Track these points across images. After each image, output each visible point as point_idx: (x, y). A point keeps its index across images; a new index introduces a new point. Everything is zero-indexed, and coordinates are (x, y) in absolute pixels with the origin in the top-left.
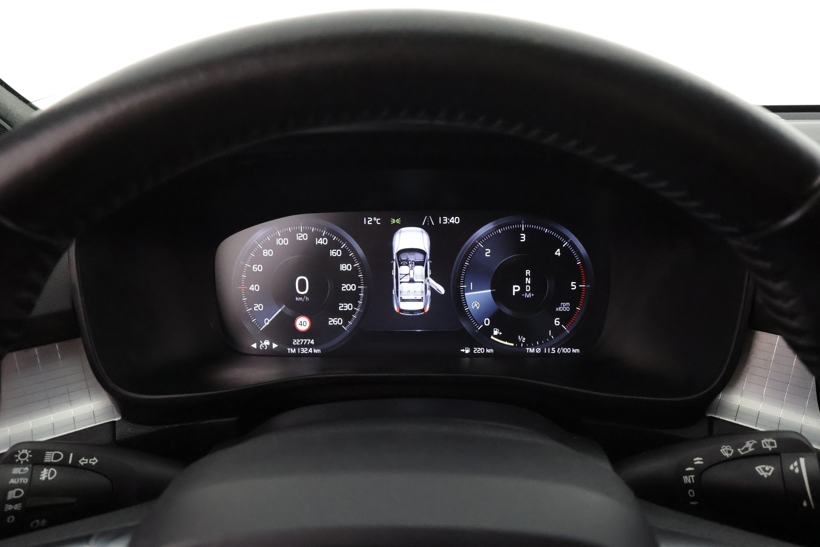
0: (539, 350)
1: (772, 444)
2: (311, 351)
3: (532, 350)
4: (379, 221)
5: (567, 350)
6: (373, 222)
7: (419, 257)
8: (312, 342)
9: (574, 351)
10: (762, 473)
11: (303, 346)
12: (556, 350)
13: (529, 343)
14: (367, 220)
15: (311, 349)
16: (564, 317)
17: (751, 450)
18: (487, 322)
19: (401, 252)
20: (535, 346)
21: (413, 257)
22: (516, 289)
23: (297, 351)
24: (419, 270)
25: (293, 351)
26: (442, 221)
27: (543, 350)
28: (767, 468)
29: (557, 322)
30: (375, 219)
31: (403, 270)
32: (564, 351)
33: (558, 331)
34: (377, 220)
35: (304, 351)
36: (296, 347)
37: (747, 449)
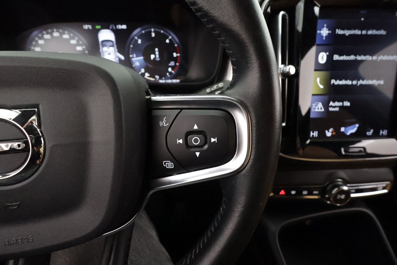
1: (222, 85)
3: (161, 82)
5: (175, 81)
6: (88, 27)
7: (111, 44)
12: (170, 81)
13: (161, 78)
14: (85, 27)
16: (173, 68)
18: (143, 71)
19: (103, 41)
21: (108, 44)
22: (152, 57)
24: (112, 49)
26: (118, 27)
27: (165, 81)
28: (219, 92)
29: (170, 70)
31: (105, 49)
32: (173, 81)
33: (170, 73)
34: (90, 27)
37: (214, 88)
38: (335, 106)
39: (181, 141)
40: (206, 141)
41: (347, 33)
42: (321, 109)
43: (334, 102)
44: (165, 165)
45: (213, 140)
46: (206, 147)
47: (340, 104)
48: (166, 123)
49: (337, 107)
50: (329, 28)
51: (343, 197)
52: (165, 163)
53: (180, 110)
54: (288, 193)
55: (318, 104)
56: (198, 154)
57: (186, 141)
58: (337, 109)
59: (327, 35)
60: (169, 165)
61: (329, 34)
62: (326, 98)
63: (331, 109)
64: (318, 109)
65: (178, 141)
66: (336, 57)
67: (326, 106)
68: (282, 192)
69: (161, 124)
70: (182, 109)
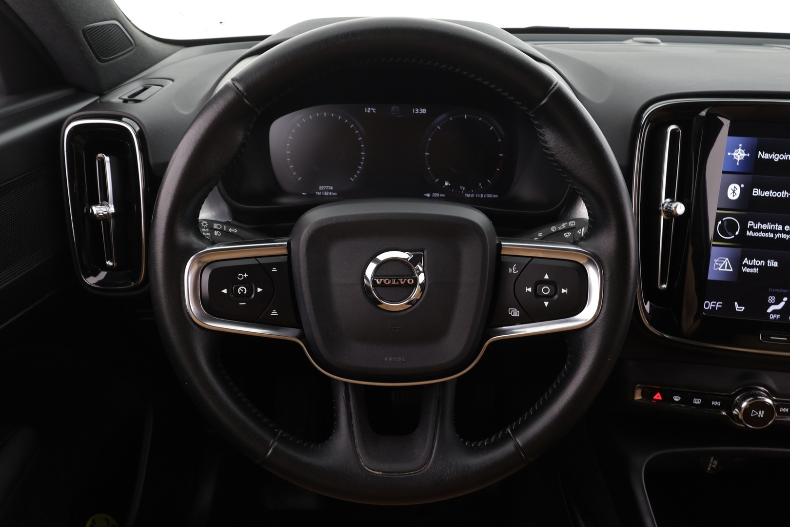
0: (473, 195)
1: (573, 223)
2: (330, 194)
3: (468, 195)
4: (375, 111)
5: (490, 195)
6: (372, 111)
8: (332, 188)
9: (494, 196)
10: (567, 236)
11: (326, 190)
12: (483, 195)
13: (467, 191)
14: (367, 109)
15: (331, 192)
17: (564, 227)
20: (471, 193)
23: (322, 193)
25: (319, 194)
26: (415, 111)
27: (475, 195)
28: (568, 234)
30: (372, 109)
32: (488, 196)
34: (374, 110)
35: (326, 193)
36: (321, 191)
37: (562, 227)
38: (752, 266)
39: (530, 290)
40: (556, 291)
41: (776, 157)
42: (728, 268)
43: (750, 259)
44: (510, 312)
45: (563, 291)
46: (556, 297)
47: (761, 263)
48: (516, 271)
49: (756, 267)
50: (746, 149)
51: (761, 414)
52: (511, 310)
53: (530, 259)
54: (667, 398)
55: (724, 260)
56: (546, 304)
57: (535, 290)
58: (756, 270)
59: (742, 158)
60: (515, 313)
61: (745, 157)
62: (737, 251)
63: (745, 269)
64: (723, 267)
65: (527, 289)
66: (757, 192)
67: (737, 264)
68: (658, 396)
69: (510, 270)
70: (533, 258)
